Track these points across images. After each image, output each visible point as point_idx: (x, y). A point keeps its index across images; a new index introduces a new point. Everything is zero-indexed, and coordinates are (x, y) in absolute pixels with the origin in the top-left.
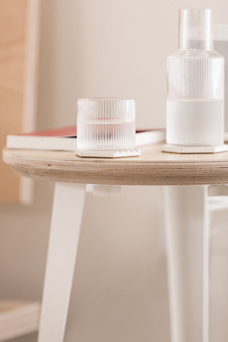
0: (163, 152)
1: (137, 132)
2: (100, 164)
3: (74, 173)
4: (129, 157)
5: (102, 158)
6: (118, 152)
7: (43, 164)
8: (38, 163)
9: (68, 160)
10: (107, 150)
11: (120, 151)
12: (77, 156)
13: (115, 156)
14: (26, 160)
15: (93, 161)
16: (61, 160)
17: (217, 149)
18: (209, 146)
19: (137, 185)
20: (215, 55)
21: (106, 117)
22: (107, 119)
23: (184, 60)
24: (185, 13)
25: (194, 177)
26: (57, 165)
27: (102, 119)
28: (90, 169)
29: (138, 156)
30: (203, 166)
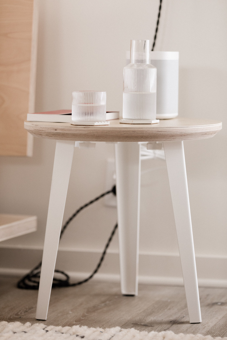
0: (120, 123)
1: (107, 112)
2: (87, 129)
3: (71, 134)
4: (103, 125)
5: (87, 126)
6: (97, 122)
7: (52, 129)
8: (48, 129)
9: (67, 127)
10: (90, 121)
11: (98, 121)
12: (71, 124)
13: (95, 125)
14: (41, 127)
15: (82, 127)
16: (63, 127)
17: (153, 122)
18: (148, 120)
19: (108, 141)
20: (151, 67)
21: (88, 103)
22: (89, 103)
23: (132, 69)
24: (134, 42)
25: (142, 137)
26: (61, 130)
27: (86, 104)
28: (81, 132)
29: (108, 125)
30: (148, 130)
